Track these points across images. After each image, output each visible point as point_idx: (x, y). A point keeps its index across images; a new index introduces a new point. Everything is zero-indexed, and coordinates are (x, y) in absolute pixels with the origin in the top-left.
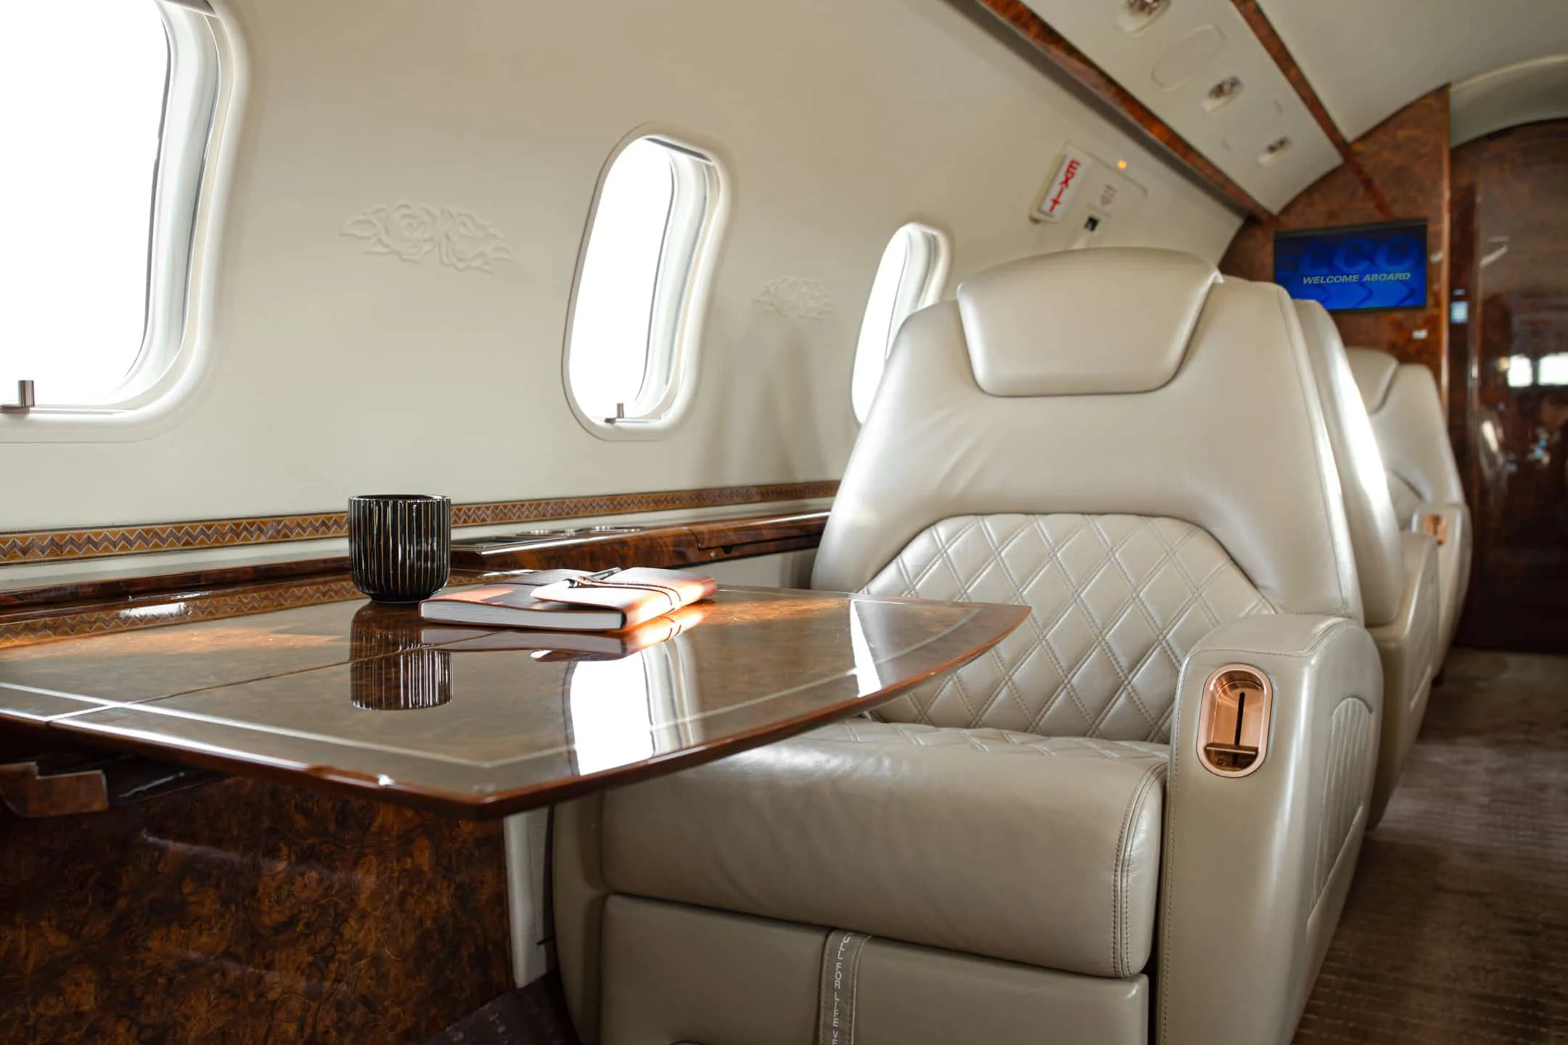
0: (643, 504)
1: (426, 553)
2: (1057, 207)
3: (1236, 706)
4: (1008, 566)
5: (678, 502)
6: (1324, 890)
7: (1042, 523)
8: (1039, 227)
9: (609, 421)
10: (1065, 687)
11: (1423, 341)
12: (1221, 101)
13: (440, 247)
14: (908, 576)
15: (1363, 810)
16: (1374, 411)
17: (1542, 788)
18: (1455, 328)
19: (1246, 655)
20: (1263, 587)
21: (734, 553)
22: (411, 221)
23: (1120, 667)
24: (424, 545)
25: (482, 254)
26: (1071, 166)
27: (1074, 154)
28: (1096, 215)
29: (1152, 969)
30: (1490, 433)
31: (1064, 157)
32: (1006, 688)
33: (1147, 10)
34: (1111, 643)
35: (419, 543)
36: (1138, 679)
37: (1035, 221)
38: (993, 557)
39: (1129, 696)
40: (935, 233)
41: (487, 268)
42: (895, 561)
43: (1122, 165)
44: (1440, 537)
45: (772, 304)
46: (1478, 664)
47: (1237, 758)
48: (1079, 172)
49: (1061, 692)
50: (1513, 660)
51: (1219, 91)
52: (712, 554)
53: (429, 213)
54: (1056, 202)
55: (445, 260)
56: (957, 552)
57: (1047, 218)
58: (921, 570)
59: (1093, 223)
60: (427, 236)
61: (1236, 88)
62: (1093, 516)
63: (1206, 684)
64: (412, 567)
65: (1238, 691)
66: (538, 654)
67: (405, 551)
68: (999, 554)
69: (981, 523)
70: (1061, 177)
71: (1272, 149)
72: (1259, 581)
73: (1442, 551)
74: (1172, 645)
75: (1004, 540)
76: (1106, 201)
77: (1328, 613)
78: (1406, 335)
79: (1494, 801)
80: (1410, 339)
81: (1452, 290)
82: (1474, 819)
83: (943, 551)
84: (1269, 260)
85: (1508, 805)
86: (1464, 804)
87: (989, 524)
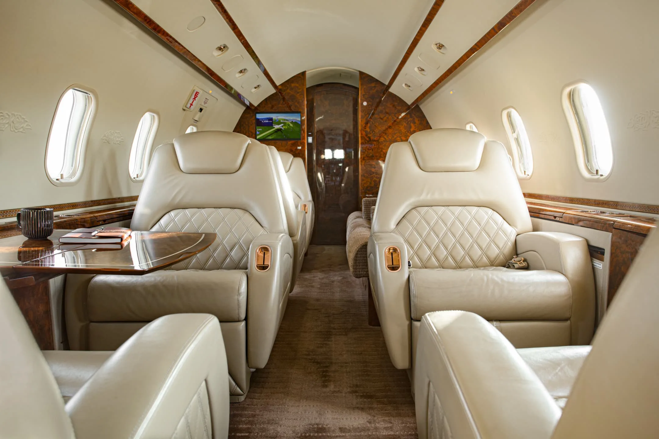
0: (69, 207)
1: (47, 225)
2: (192, 106)
3: (263, 255)
4: (194, 223)
5: (79, 206)
6: (283, 300)
7: (203, 211)
8: (185, 112)
9: (57, 180)
10: (212, 257)
11: (300, 150)
12: (241, 74)
13: (10, 125)
14: (163, 228)
15: (290, 283)
16: (287, 172)
17: (333, 282)
18: (309, 145)
19: (265, 242)
20: (264, 227)
21: (106, 222)
22: (2, 117)
23: (228, 250)
24: (46, 222)
25: (22, 127)
26: (196, 93)
27: (197, 90)
28: (202, 107)
29: (246, 319)
30: (320, 176)
31: (194, 90)
32: (195, 258)
33: (222, 50)
34: (225, 244)
35: (45, 222)
36: (233, 253)
37: (184, 110)
38: (189, 221)
39: (231, 258)
40: (154, 115)
41: (24, 132)
42: (158, 223)
43: (211, 92)
44: (306, 211)
45: (106, 140)
46: (317, 249)
47: (263, 267)
48: (199, 96)
49: (211, 258)
50: (327, 247)
51: (241, 72)
52: (101, 223)
53: (9, 115)
54: (191, 105)
55: (12, 130)
56: (177, 220)
57: (188, 109)
58: (167, 226)
59: (201, 110)
60: (7, 122)
61: (245, 71)
62: (218, 209)
63: (256, 250)
64: (43, 228)
65: (263, 252)
66: (93, 250)
67: (43, 224)
68: (191, 220)
69: (185, 211)
70: (193, 97)
71: (255, 88)
72: (263, 225)
73: (307, 215)
74: (241, 243)
75: (192, 216)
76: (205, 103)
77: (282, 233)
78: (295, 148)
79: (321, 286)
80: (297, 149)
81: (308, 132)
82: (316, 291)
83: (173, 220)
84: (254, 121)
85: (324, 287)
86: (314, 288)
87: (187, 211)
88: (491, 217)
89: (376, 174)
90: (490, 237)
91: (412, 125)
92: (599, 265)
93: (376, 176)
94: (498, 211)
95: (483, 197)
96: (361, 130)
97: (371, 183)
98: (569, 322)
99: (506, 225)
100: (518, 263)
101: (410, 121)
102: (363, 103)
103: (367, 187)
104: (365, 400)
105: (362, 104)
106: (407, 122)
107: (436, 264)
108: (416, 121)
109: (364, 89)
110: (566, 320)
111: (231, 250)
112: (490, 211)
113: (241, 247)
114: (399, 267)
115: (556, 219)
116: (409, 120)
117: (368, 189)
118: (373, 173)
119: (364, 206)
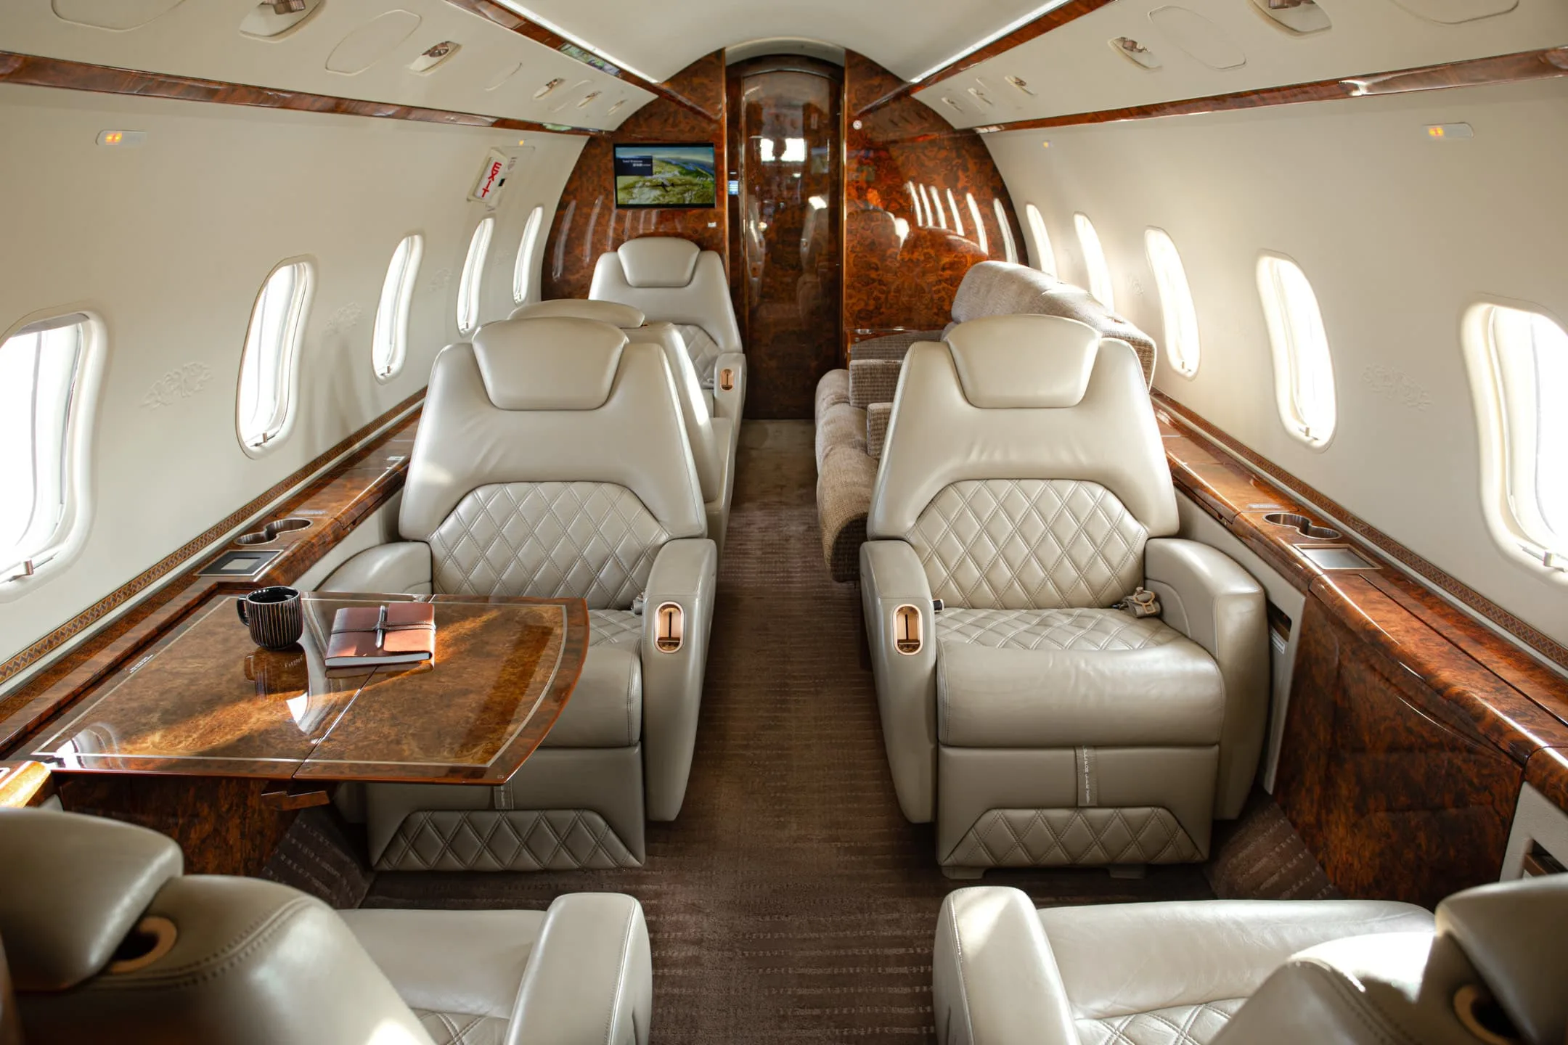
0: (281, 490)
7: (538, 488)
9: (258, 446)
11: (713, 229)
12: (587, 99)
13: (182, 389)
14: (463, 521)
17: (787, 539)
18: (734, 199)
19: (672, 595)
20: (661, 522)
23: (592, 569)
26: (495, 166)
27: (497, 157)
28: (505, 177)
29: (642, 738)
33: (550, 86)
34: (586, 557)
36: (602, 575)
37: (471, 202)
38: (515, 510)
42: (452, 512)
43: (521, 143)
45: (332, 330)
47: (670, 645)
53: (177, 373)
54: (486, 190)
56: (491, 508)
58: (471, 517)
59: (502, 181)
60: (176, 386)
62: (568, 483)
63: (657, 612)
65: (669, 611)
68: (518, 508)
69: (504, 489)
70: (489, 174)
72: (659, 519)
73: (732, 392)
74: (619, 556)
75: (522, 498)
76: (510, 166)
77: (694, 536)
78: (703, 225)
79: (763, 553)
80: (706, 228)
81: (729, 170)
82: (754, 568)
83: (483, 508)
84: (611, 165)
85: (770, 556)
86: (749, 558)
87: (509, 489)
88: (1101, 505)
89: (880, 285)
90: (1095, 544)
91: (960, 173)
92: (1280, 645)
93: (879, 287)
94: (1114, 490)
95: (1085, 460)
96: (848, 185)
97: (867, 304)
98: (1216, 748)
99: (1128, 519)
100: (1144, 604)
101: (955, 165)
102: (852, 124)
103: (860, 312)
104: (853, 858)
105: (850, 125)
106: (949, 168)
107: (992, 596)
108: (971, 165)
109: (856, 90)
110: (1213, 745)
111: (600, 568)
112: (1099, 491)
113: (617, 563)
114: (919, 645)
115: (1221, 521)
116: (954, 163)
117: (862, 315)
118: (874, 280)
119: (853, 379)
